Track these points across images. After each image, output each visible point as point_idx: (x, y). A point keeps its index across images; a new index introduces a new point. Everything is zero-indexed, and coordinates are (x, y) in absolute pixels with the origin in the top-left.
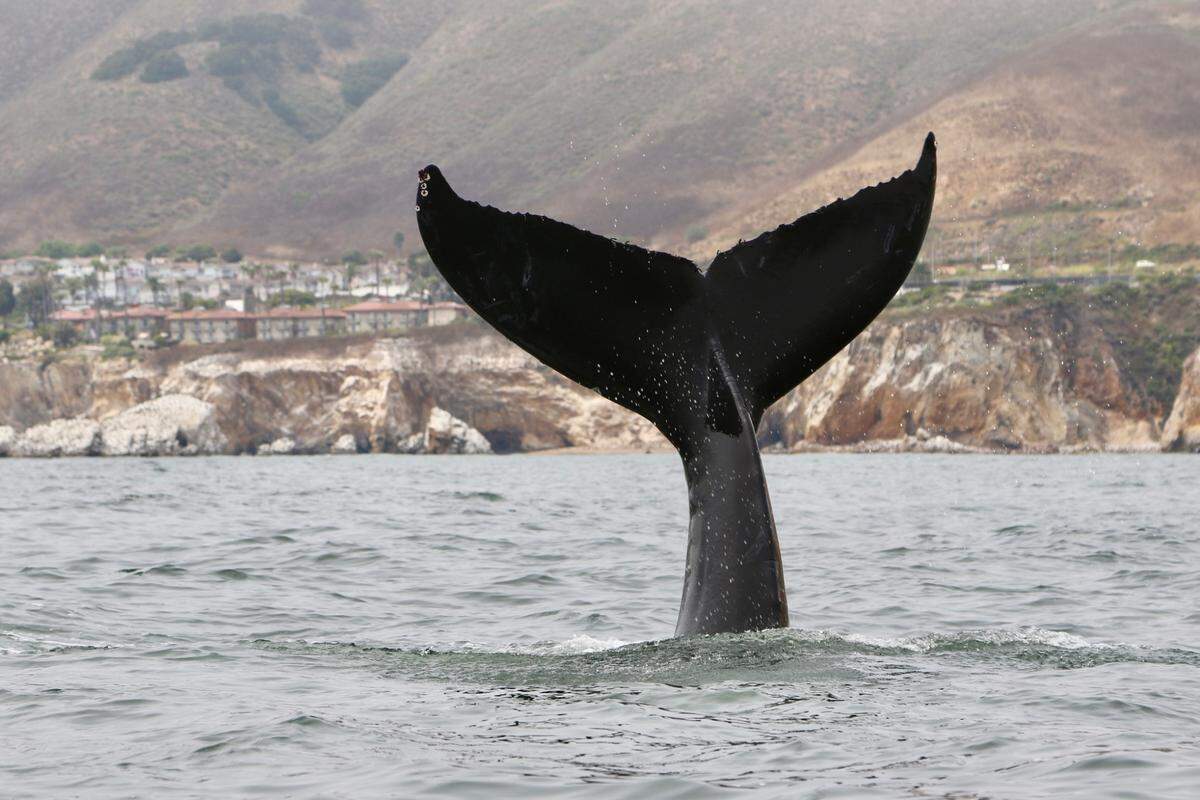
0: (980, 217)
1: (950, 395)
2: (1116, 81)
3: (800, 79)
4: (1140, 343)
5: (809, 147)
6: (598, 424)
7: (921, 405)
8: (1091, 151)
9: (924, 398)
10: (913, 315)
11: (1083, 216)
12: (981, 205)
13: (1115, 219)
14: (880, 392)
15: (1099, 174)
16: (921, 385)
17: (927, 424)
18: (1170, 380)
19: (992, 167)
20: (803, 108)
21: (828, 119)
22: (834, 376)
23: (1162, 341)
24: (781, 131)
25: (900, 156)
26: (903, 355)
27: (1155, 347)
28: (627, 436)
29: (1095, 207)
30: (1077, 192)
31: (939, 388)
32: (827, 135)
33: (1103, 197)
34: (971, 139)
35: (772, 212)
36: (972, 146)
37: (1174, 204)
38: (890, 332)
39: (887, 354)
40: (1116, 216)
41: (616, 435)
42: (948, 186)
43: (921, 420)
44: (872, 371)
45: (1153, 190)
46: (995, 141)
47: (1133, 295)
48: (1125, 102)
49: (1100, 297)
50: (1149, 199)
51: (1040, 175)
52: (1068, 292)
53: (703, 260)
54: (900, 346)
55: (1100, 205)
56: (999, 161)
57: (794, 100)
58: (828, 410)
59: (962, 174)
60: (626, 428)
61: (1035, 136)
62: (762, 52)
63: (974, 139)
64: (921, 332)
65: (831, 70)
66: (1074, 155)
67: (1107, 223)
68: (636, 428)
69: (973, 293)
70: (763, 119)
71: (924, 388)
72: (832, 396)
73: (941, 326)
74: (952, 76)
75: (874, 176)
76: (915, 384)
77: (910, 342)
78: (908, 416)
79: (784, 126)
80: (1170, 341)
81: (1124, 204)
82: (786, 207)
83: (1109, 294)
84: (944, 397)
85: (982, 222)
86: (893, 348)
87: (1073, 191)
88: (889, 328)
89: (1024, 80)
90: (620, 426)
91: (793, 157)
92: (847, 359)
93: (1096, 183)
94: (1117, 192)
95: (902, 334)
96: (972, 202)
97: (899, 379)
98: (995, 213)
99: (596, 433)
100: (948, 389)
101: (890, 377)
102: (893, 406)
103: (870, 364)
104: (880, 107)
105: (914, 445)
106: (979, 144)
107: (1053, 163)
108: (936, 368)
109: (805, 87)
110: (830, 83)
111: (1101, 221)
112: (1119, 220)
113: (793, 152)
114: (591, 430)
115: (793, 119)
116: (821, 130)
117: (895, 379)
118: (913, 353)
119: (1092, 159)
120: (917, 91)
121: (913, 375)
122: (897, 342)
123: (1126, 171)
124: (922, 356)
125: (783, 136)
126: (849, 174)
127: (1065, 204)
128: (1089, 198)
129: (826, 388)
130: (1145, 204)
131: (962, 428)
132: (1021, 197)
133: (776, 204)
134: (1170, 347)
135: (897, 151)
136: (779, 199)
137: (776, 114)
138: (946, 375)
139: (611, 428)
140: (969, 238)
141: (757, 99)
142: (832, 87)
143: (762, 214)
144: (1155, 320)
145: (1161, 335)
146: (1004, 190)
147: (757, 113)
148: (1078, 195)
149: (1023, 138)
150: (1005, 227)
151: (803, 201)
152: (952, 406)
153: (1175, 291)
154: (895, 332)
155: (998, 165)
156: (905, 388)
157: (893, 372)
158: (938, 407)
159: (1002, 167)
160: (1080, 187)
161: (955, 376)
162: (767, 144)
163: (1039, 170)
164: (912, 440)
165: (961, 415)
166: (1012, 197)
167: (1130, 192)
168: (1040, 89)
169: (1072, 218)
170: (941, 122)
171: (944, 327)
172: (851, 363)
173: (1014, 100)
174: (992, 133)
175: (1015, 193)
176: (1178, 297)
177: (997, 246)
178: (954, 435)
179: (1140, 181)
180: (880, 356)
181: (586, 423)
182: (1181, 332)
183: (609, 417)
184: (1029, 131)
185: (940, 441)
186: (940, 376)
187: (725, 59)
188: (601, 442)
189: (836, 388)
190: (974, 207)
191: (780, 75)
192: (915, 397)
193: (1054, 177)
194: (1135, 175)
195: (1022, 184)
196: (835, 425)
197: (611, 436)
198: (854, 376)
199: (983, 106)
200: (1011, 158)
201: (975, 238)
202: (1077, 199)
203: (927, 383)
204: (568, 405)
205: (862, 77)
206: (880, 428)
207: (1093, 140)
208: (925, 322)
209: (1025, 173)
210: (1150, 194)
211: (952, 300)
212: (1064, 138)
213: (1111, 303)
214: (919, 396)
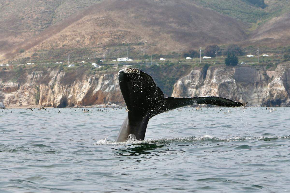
0: (101, 47)
1: (116, 93)
2: (132, 12)
3: (31, 10)
4: (161, 80)
5: (35, 28)
6: (10, 101)
7: (108, 96)
8: (129, 30)
9: (109, 94)
10: (106, 72)
11: (129, 47)
12: (100, 44)
13: (138, 48)
14: (98, 92)
15: (132, 36)
16: (108, 90)
17: (110, 100)
18: (169, 89)
19: (102, 34)
20: (32, 18)
21: (40, 20)
22: (85, 88)
23: (167, 79)
24: (27, 23)
25: (76, 31)
26: (104, 83)
27: (165, 81)
28: (18, 104)
29: (132, 45)
30: (126, 41)
31: (113, 91)
32: (40, 25)
33: (134, 42)
34: (95, 27)
35: (42, 45)
36: (96, 28)
37: (154, 44)
38: (100, 77)
39: (100, 82)
40: (138, 47)
41: (15, 103)
42: (91, 39)
43: (108, 99)
44: (96, 87)
45: (147, 41)
46: (102, 27)
47: (159, 68)
48: (135, 17)
49: (151, 68)
50: (146, 43)
51: (116, 36)
52: (143, 67)
53: (25, 58)
54: (103, 81)
55: (133, 44)
56: (104, 33)
57: (30, 15)
58: (84, 97)
59: (94, 36)
60: (18, 101)
61: (113, 26)
62: (19, 2)
63: (96, 27)
64: (109, 77)
65: (39, 7)
66: (125, 31)
67: (136, 49)
68: (21, 101)
69: (120, 67)
70: (22, 20)
71: (109, 91)
72: (85, 93)
73: (113, 76)
74: (72, 9)
75: (70, 36)
76: (107, 90)
77: (105, 80)
78: (105, 98)
79: (28, 22)
80: (169, 79)
81: (140, 44)
82: (46, 44)
83: (153, 68)
84: (114, 93)
85: (102, 48)
86: (101, 81)
87: (125, 40)
88: (100, 76)
89: (108, 11)
90: (16, 101)
91: (31, 30)
92: (89, 84)
93: (131, 38)
94: (137, 41)
95: (103, 77)
96: (98, 43)
97: (103, 89)
98: (105, 46)
99: (10, 103)
100: (115, 91)
101: (100, 89)
102: (101, 96)
103: (95, 85)
104: (53, 17)
105: (108, 106)
106: (98, 28)
107: (119, 33)
108: (112, 86)
109: (33, 12)
110: (39, 11)
111: (135, 48)
112: (139, 48)
113: (31, 29)
114: (8, 102)
115: (30, 20)
116: (38, 23)
117: (102, 89)
118: (106, 82)
119: (130, 32)
120: (62, 13)
121: (106, 88)
122: (102, 79)
123: (139, 35)
124: (109, 83)
125: (28, 25)
126: (63, 36)
127: (124, 44)
128: (130, 42)
129: (82, 91)
130: (145, 44)
131: (119, 102)
132: (111, 42)
133: (43, 43)
134: (169, 81)
135: (75, 30)
136: (43, 42)
137: (26, 19)
138: (115, 88)
139: (14, 101)
140: (99, 53)
141: (20, 15)
142: (40, 12)
143: (39, 46)
144: (164, 74)
145: (166, 78)
146: (106, 40)
147: (21, 19)
148: (127, 41)
149: (109, 27)
150: (109, 50)
151: (50, 42)
152: (116, 96)
153: (169, 67)
154: (102, 77)
155: (104, 34)
156: (104, 91)
157: (101, 87)
158: (113, 96)
159: (105, 34)
160: (127, 40)
161: (117, 88)
162: (24, 27)
163: (115, 35)
164: (107, 105)
165: (119, 98)
166: (109, 42)
167: (141, 41)
168: (113, 14)
169: (127, 47)
170: (86, 22)
171: (114, 75)
172: (90, 85)
173: (106, 17)
174: (101, 26)
175: (109, 41)
176: (170, 68)
177: (107, 54)
178: (117, 103)
179: (143, 38)
180: (98, 83)
181: (7, 100)
182: (171, 77)
183: (13, 99)
184: (111, 25)
185: (114, 105)
186: (113, 88)
187: (9, 4)
188: (11, 105)
189: (86, 91)
190: (99, 44)
191: (26, 9)
192: (107, 94)
193: (120, 37)
194: (142, 37)
195: (111, 39)
196: (85, 101)
197: (14, 104)
198: (91, 88)
199: (97, 18)
200: (107, 32)
201: (100, 53)
202: (127, 43)
203: (110, 90)
204: (2, 96)
205: (48, 10)
206: (97, 102)
207: (129, 27)
208: (109, 74)
209: (112, 36)
210: (146, 41)
211: (115, 69)
212: (121, 27)
213: (153, 70)
214: (108, 93)
